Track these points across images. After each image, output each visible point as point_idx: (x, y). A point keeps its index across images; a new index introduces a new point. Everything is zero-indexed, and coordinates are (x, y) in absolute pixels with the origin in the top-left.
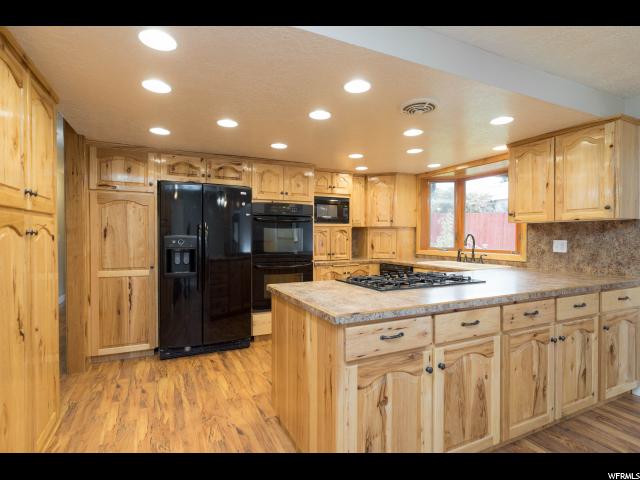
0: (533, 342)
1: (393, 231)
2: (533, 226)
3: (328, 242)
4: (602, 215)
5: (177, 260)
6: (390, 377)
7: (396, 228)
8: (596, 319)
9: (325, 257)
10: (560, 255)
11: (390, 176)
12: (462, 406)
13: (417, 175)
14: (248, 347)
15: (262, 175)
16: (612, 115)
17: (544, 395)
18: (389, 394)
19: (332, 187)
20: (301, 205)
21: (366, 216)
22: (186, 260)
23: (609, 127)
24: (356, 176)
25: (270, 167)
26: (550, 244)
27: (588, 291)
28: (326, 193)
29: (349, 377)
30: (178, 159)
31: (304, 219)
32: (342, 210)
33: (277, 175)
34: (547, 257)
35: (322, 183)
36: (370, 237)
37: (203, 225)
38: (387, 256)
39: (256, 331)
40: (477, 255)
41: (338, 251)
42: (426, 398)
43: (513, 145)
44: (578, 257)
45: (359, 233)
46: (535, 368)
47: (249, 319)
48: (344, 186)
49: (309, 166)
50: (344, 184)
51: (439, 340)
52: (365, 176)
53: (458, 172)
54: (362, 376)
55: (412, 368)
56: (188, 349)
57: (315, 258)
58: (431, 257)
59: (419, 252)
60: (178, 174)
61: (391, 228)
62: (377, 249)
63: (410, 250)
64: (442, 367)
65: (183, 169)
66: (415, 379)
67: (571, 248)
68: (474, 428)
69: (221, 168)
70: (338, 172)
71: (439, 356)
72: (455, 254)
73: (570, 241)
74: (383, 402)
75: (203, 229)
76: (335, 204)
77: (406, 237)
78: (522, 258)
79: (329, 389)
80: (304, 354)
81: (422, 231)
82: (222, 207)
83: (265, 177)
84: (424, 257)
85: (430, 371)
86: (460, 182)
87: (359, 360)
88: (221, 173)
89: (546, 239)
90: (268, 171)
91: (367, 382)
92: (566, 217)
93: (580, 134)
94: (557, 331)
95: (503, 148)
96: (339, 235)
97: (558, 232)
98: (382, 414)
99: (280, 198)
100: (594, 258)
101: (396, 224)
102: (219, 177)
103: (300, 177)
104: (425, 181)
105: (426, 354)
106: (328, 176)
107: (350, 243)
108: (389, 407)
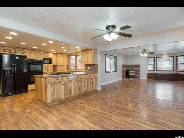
0: (79, 81)
1: (62, 66)
2: (86, 65)
3: (47, 68)
4: (92, 63)
5: (7, 73)
6: (55, 85)
7: (63, 65)
8: (90, 78)
9: (46, 72)
10: (89, 70)
11: (61, 54)
12: (67, 90)
13: (67, 54)
14: (27, 92)
15: (30, 53)
16: (93, 48)
17: (81, 89)
18: (55, 88)
19: (48, 56)
20: (40, 60)
21: (56, 62)
22: (9, 72)
23: (92, 50)
24: (54, 54)
25: (32, 51)
26: (88, 68)
27: (88, 74)
28: (46, 57)
29: (49, 86)
30: (6, 48)
31: (41, 63)
32: (50, 61)
33: (34, 53)
34: (88, 70)
35: (45, 55)
36: (57, 67)
37: (14, 64)
38: (61, 71)
39: (29, 89)
40: (78, 70)
41: (49, 70)
42: (61, 89)
43: (82, 51)
44: (91, 70)
45: (55, 66)
46: (79, 85)
47: (27, 86)
48: (51, 56)
49: (42, 51)
50: (51, 55)
51: (63, 81)
52: (56, 54)
53: (76, 54)
54: (51, 85)
55: (59, 84)
56: (10, 94)
57: (44, 72)
58: (70, 71)
59: (68, 70)
60: (6, 52)
61: (62, 65)
62: (59, 70)
63: (66, 70)
64: (64, 84)
65: (7, 51)
66: (60, 86)
67: (90, 68)
68: (69, 93)
69: (18, 51)
70: (49, 53)
71: (63, 83)
72: (74, 70)
73: (90, 67)
74: (54, 89)
75: (14, 65)
76: (49, 60)
77: (66, 67)
78: (84, 70)
79: (46, 88)
80: (42, 85)
81: (69, 66)
82: (17, 59)
83: (31, 53)
84: (69, 71)
85: (62, 85)
86: (76, 56)
87: (51, 83)
88: (18, 52)
89: (87, 67)
90: (32, 52)
91: (52, 86)
92: (88, 63)
93: (89, 50)
94: (83, 80)
95: (80, 51)
96: (50, 67)
97: (89, 66)
98: (54, 91)
99: (35, 58)
100: (93, 70)
101: (63, 64)
102: (18, 53)
103: (40, 54)
104: (69, 55)
105: (61, 83)
106: (47, 54)
107: (52, 69)
108: (55, 90)
